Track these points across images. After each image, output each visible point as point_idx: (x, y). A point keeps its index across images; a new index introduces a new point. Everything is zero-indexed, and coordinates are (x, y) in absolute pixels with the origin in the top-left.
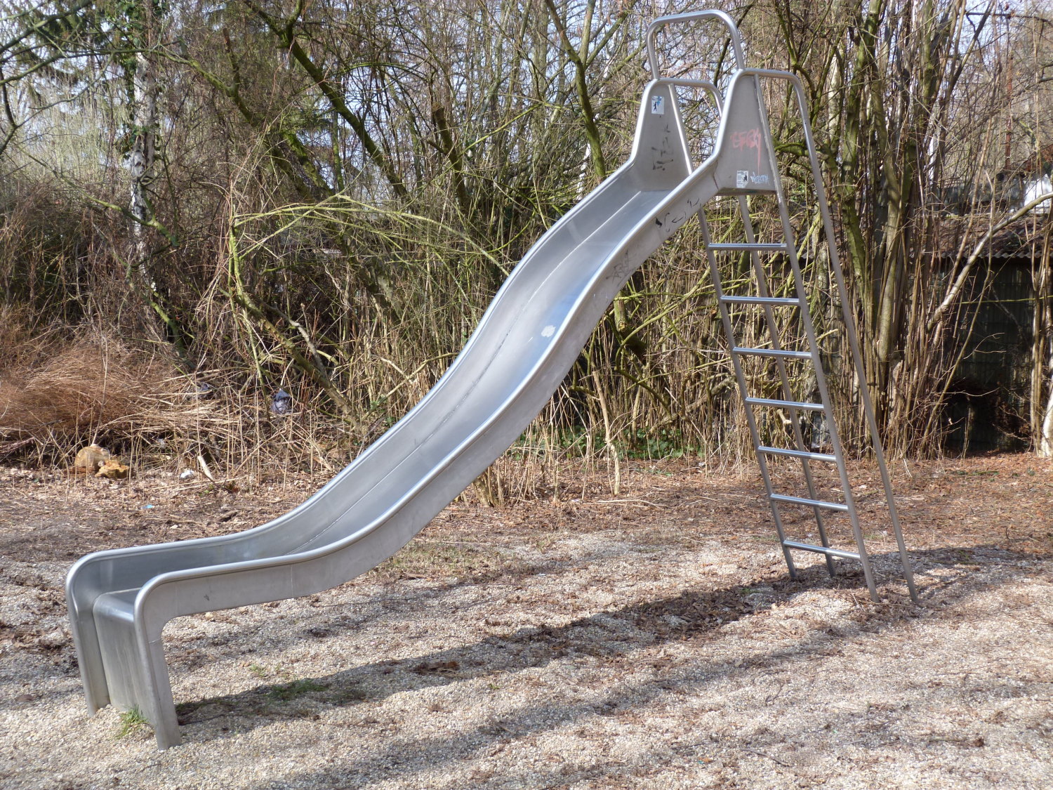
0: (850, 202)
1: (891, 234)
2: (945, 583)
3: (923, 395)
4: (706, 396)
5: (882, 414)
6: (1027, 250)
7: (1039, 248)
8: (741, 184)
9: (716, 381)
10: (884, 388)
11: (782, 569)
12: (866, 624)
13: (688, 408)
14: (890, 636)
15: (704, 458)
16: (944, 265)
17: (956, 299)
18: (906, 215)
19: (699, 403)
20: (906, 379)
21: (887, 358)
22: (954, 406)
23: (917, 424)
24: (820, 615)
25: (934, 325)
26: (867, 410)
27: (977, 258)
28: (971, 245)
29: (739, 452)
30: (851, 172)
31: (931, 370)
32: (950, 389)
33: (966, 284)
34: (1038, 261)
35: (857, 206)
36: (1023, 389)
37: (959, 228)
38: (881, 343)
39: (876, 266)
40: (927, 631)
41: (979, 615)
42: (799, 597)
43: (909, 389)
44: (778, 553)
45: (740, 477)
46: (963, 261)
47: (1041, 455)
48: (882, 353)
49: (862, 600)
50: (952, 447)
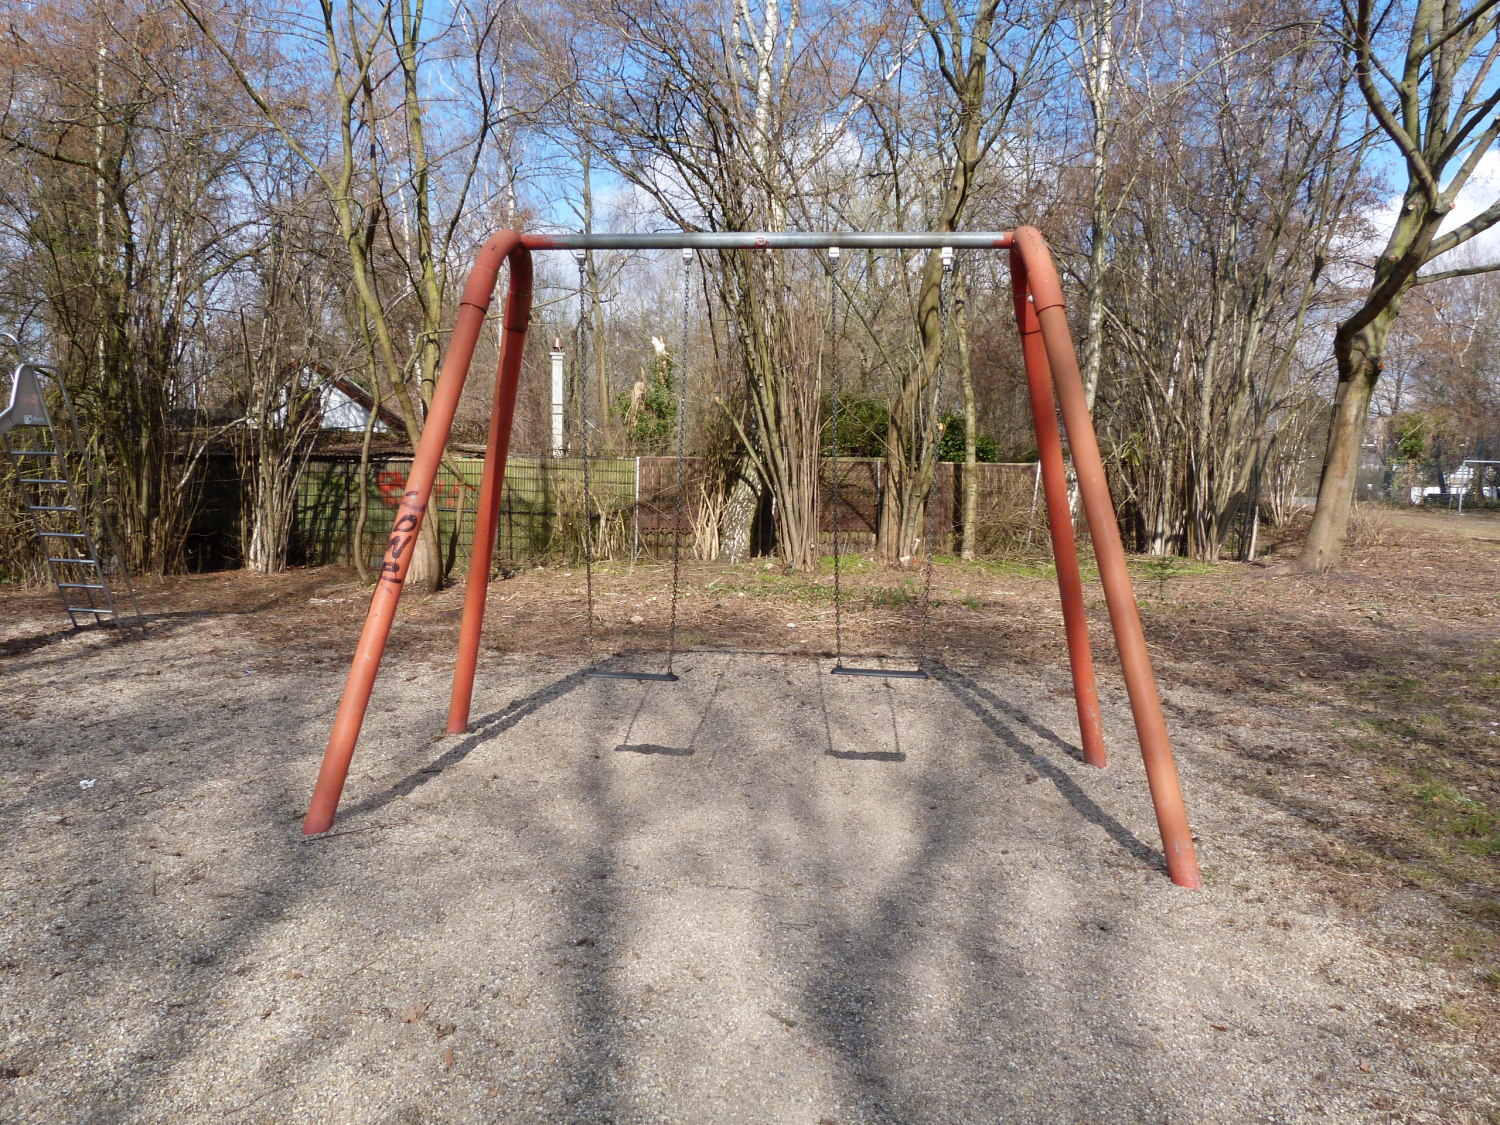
0: (117, 422)
1: (144, 443)
2: (165, 624)
3: (172, 536)
4: (24, 543)
5: (147, 548)
6: (232, 449)
7: (239, 451)
8: (27, 421)
9: (31, 534)
10: (147, 533)
11: (72, 626)
12: (115, 643)
13: (11, 551)
14: (129, 647)
15: (25, 583)
16: (181, 460)
17: (189, 480)
18: (154, 430)
19: (19, 547)
20: (160, 528)
21: (149, 515)
22: (191, 542)
23: (169, 554)
24: (90, 642)
25: (177, 495)
26: (137, 548)
27: (201, 455)
28: (196, 448)
29: (49, 578)
30: (116, 404)
31: (177, 521)
32: (190, 531)
33: (195, 469)
34: (239, 457)
35: (122, 424)
36: (238, 531)
37: (189, 438)
38: (143, 506)
39: (136, 461)
40: (149, 644)
41: (179, 635)
42: (78, 636)
43: (163, 533)
44: (70, 621)
45: (50, 590)
46: (192, 457)
47: (249, 569)
48: (144, 512)
49: (114, 634)
50: (192, 568)
